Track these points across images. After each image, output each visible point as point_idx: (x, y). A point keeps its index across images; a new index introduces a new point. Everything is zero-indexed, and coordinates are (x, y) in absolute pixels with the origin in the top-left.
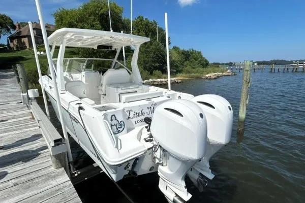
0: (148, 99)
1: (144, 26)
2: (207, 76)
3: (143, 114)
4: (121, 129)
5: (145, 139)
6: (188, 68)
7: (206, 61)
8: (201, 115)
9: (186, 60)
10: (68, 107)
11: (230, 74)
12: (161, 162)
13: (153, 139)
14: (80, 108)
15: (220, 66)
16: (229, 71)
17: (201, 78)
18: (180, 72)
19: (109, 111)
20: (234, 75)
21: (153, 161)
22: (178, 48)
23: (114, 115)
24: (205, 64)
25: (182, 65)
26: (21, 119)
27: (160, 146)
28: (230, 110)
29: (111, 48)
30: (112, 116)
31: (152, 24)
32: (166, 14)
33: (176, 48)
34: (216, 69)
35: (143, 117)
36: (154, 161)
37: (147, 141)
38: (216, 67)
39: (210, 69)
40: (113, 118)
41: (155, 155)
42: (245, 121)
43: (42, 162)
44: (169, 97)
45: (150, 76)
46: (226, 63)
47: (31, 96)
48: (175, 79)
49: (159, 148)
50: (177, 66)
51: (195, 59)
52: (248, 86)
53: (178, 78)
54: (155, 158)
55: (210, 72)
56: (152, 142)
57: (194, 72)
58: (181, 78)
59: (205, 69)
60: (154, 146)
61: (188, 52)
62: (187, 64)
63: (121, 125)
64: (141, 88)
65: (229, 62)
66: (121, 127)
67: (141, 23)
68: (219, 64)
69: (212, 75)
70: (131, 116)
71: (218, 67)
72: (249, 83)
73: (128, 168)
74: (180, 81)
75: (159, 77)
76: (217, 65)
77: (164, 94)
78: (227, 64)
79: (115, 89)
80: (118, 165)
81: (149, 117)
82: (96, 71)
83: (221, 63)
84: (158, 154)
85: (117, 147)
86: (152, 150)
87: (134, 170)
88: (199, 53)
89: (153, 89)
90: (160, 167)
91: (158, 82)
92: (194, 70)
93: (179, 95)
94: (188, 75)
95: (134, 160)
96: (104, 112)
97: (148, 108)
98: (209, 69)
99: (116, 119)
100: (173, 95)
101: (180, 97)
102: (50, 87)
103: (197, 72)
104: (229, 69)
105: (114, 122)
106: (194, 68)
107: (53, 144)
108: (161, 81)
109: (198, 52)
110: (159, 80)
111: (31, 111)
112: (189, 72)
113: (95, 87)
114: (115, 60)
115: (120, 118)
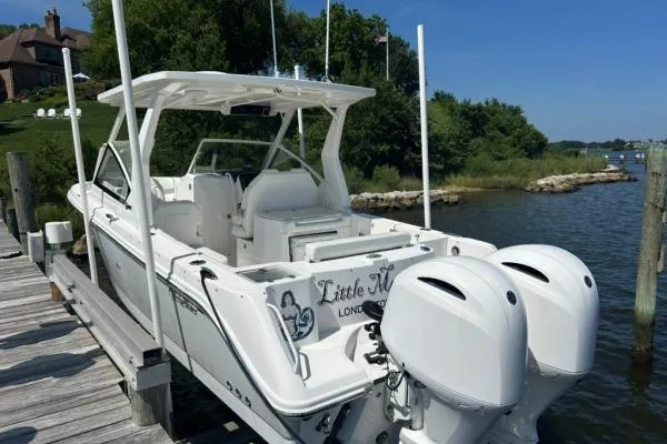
0: (372, 254)
1: (347, 34)
2: (541, 182)
3: (358, 291)
4: (305, 330)
5: (367, 356)
6: (482, 158)
7: (537, 135)
8: (511, 297)
9: (475, 135)
10: (168, 271)
11: (615, 176)
12: (407, 418)
13: (389, 356)
14: (206, 274)
15: (584, 151)
16: (612, 168)
17: (522, 189)
18: (456, 169)
19: (277, 282)
20: (629, 180)
21: (387, 417)
22: (451, 98)
23: (290, 293)
24: (535, 146)
25: (463, 148)
26: (25, 301)
27: (407, 374)
28: (589, 285)
29: (267, 112)
30: (285, 294)
31: (372, 27)
32: (420, 28)
33: (444, 96)
34: (571, 161)
35: (358, 301)
36: (389, 417)
37: (371, 361)
38: (569, 155)
39: (552, 162)
40: (288, 300)
41: (392, 400)
42: (653, 324)
43: (102, 409)
44: (427, 249)
45: (365, 182)
46: (603, 141)
47: (52, 238)
48: (440, 191)
49: (404, 381)
50: (446, 154)
51: (503, 130)
52: (660, 218)
53: (451, 190)
54: (391, 407)
55: (552, 172)
56: (385, 366)
57: (499, 173)
58: (459, 190)
59: (534, 163)
60: (391, 375)
61: (479, 108)
62: (479, 146)
63: (306, 319)
64: (347, 220)
65: (612, 140)
66: (305, 325)
67: (339, 25)
68: (581, 145)
69: (555, 180)
70: (330, 296)
71: (577, 154)
72: (662, 210)
73: (326, 426)
74: (455, 198)
75: (392, 188)
76: (572, 148)
77: (413, 241)
78: (607, 145)
79: (279, 224)
80: (303, 415)
81: (374, 299)
82: (223, 174)
83: (587, 141)
84: (400, 396)
85: (299, 371)
86: (386, 384)
87: (339, 436)
88: (516, 111)
89: (382, 227)
90: (405, 431)
91: (388, 200)
92: (498, 165)
93: (455, 244)
94: (479, 180)
95: (340, 408)
96: (267, 284)
97: (372, 277)
98: (548, 160)
99: (294, 303)
100: (438, 243)
101: (456, 250)
102: (108, 216)
103: (510, 170)
104: (612, 161)
105: (291, 310)
106: (500, 159)
107: (139, 362)
108: (397, 199)
109: (511, 108)
110: (392, 195)
111: (51, 279)
112: (483, 171)
113: (220, 218)
114: (277, 144)
115: (304, 300)
